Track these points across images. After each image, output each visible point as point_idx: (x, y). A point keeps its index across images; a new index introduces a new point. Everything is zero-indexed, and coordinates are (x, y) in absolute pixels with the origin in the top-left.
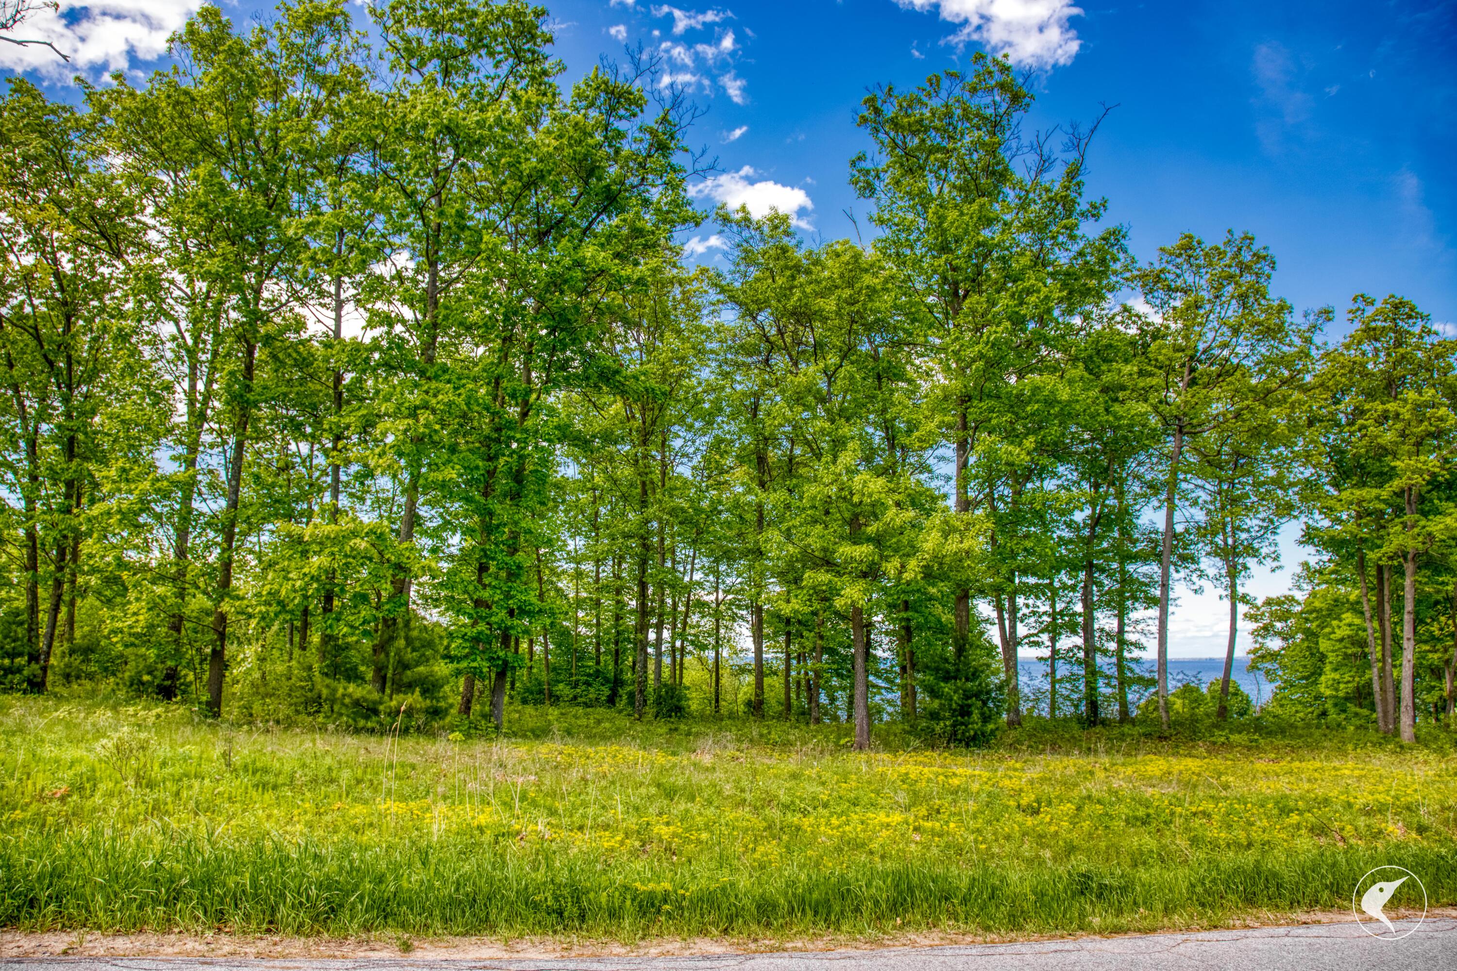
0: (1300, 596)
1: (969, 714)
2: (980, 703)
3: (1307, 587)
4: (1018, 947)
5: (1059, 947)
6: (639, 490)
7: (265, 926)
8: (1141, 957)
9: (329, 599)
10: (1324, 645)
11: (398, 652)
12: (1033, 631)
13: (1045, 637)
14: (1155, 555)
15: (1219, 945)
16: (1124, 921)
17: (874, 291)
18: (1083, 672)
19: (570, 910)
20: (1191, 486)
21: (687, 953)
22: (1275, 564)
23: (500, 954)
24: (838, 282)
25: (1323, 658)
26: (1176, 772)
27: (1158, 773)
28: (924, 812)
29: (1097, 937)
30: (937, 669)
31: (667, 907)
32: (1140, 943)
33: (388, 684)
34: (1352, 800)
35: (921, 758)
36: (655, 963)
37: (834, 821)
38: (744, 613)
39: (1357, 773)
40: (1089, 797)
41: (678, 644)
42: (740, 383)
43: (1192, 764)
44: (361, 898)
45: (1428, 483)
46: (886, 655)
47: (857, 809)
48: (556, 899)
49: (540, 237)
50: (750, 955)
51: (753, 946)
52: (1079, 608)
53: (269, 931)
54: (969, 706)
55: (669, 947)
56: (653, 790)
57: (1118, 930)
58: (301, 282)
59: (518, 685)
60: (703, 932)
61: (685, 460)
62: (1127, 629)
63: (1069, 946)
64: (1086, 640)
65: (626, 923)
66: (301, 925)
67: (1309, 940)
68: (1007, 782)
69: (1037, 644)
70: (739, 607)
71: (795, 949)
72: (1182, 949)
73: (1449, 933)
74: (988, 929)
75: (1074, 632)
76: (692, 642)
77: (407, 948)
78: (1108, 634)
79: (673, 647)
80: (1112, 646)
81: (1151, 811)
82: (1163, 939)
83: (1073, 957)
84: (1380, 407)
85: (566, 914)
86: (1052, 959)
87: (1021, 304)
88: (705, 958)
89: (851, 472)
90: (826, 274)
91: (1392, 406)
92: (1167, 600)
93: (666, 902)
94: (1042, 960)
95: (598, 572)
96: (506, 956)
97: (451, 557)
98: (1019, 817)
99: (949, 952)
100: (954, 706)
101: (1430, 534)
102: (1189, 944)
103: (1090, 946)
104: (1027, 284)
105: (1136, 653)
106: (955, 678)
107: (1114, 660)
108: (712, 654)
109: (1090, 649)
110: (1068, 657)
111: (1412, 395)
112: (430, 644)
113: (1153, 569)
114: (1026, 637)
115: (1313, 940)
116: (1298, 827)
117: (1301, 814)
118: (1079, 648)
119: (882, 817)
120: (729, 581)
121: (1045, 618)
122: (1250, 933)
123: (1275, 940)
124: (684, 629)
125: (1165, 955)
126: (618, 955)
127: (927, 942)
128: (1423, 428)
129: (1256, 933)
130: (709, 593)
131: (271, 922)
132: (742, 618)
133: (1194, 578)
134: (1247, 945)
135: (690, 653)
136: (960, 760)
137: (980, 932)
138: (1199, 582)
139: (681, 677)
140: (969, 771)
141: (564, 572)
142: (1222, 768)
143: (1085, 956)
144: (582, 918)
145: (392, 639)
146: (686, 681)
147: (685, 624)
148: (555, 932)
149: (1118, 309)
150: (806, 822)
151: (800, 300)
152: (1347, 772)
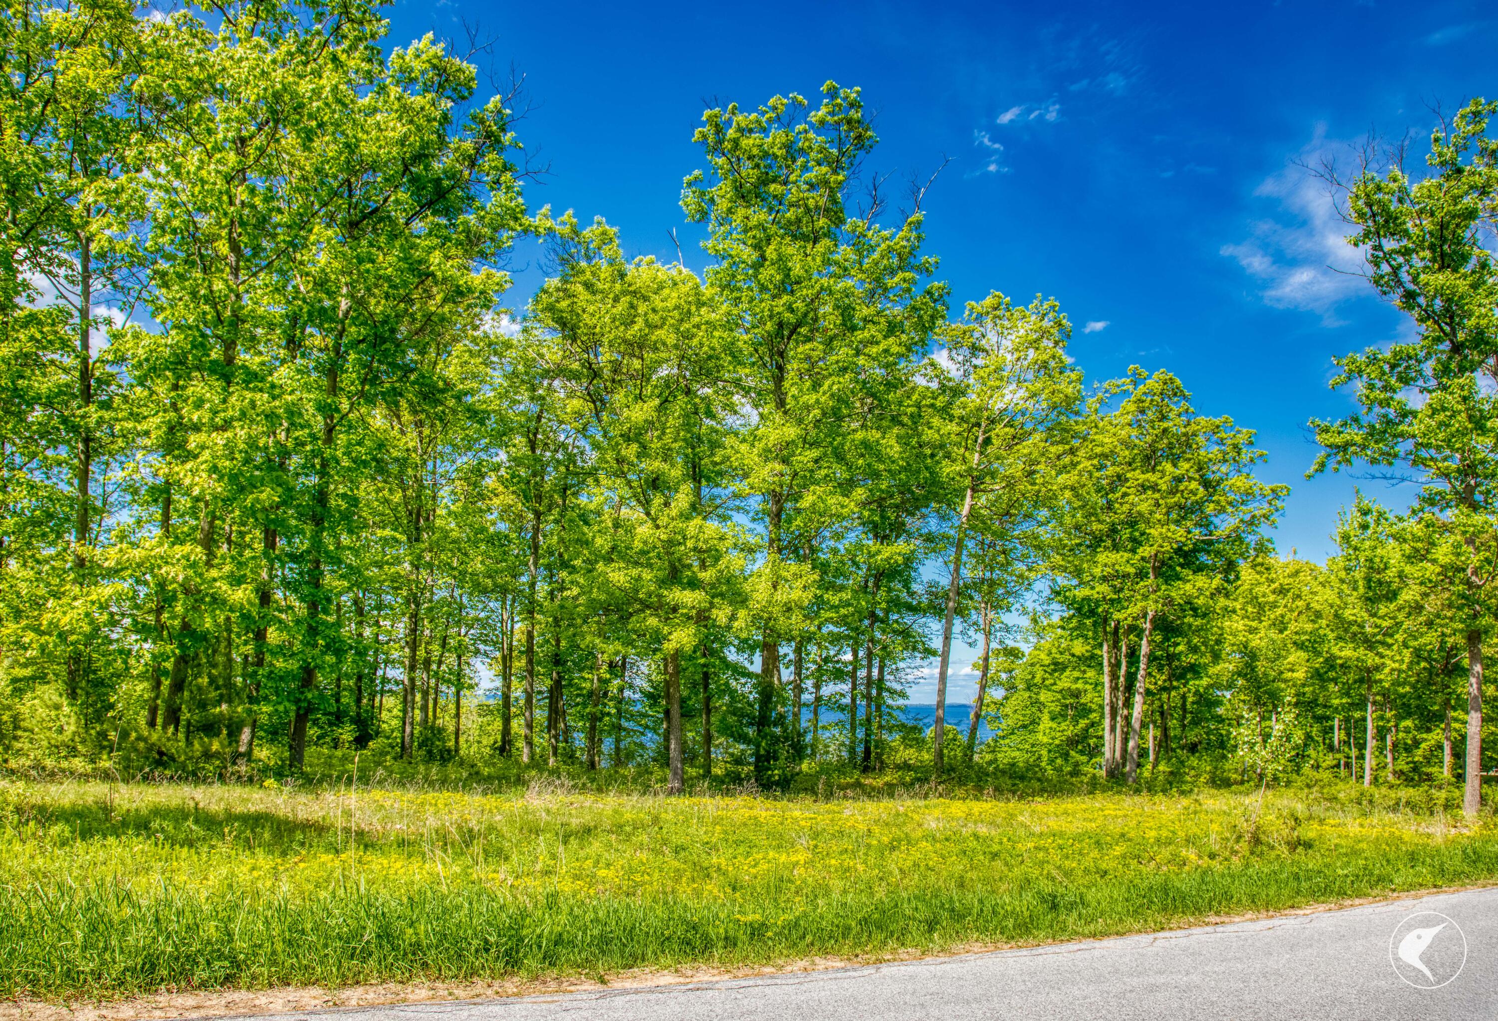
1: (775, 759)
10: (1044, 696)
13: (809, 683)
33: (181, 727)
38: (490, 649)
45: (1174, 551)
49: (350, 228)
54: (776, 752)
62: (887, 677)
79: (428, 685)
84: (1141, 477)
89: (686, 517)
100: (762, 752)
101: (1169, 597)
104: (866, 334)
121: (811, 665)
128: (1175, 499)
132: (486, 654)
133: (971, 632)
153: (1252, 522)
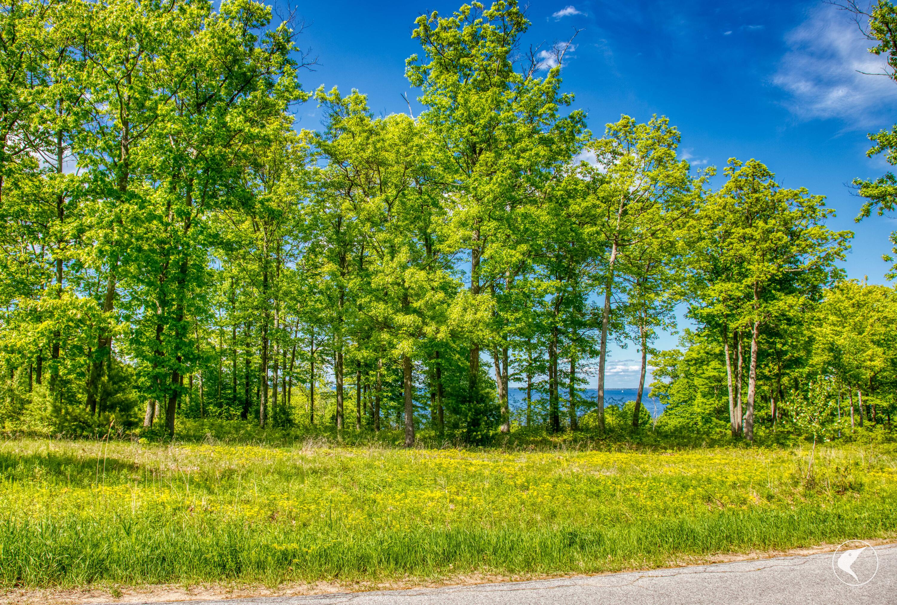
0: (683, 350)
1: (479, 425)
2: (486, 418)
3: (688, 345)
4: (533, 584)
5: (560, 583)
6: (262, 278)
7: (14, 582)
8: (615, 589)
9: (56, 349)
10: (697, 381)
11: (103, 384)
12: (517, 371)
13: (524, 375)
14: (597, 323)
15: (664, 580)
16: (599, 563)
17: (421, 148)
18: (548, 398)
19: (231, 564)
20: (621, 280)
21: (312, 593)
22: (674, 330)
23: (183, 597)
24: (397, 141)
25: (695, 388)
26: (612, 462)
27: (601, 463)
28: (454, 489)
29: (584, 576)
30: (458, 396)
31: (296, 560)
32: (613, 579)
33: (97, 406)
34: (724, 479)
35: (448, 453)
36: (292, 601)
37: (398, 496)
38: (330, 358)
39: (723, 462)
40: (560, 479)
41: (287, 379)
42: (329, 208)
43: (622, 456)
44: (84, 560)
45: (769, 280)
46: (421, 386)
47: (411, 488)
48: (221, 555)
49: (198, 107)
50: (355, 594)
51: (356, 587)
52: (547, 357)
53: (16, 585)
54: (479, 420)
55: (300, 589)
56: (276, 476)
57: (597, 570)
58: (33, 134)
59: (182, 405)
60: (322, 577)
61: (292, 259)
62: (576, 370)
63: (567, 582)
64: (551, 377)
65: (269, 572)
66: (41, 580)
67: (720, 574)
68: (506, 469)
69: (519, 380)
70: (327, 355)
71: (385, 588)
72: (640, 582)
73: (803, 567)
74: (512, 571)
75: (543, 372)
76: (297, 378)
77: (118, 595)
78: (565, 374)
79: (284, 380)
80: (567, 381)
81: (601, 488)
82: (627, 576)
83: (571, 590)
84: (742, 231)
85: (227, 566)
86: (558, 592)
87: (519, 157)
88: (326, 596)
89: (404, 267)
90: (390, 136)
91: (748, 231)
92: (605, 352)
93: (294, 556)
94: (551, 593)
95: (234, 332)
96: (188, 598)
97: (139, 322)
98: (518, 492)
99: (489, 589)
100: (469, 420)
101: (768, 312)
102: (644, 579)
103: (580, 582)
104: (523, 145)
105: (583, 386)
106: (469, 402)
107: (568, 390)
108: (309, 385)
109: (554, 384)
110: (540, 389)
111: (761, 224)
112: (125, 379)
113: (596, 333)
114: (512, 375)
115: (723, 574)
116: (694, 497)
117: (695, 488)
118: (546, 382)
119: (428, 493)
120: (319, 338)
121: (525, 363)
122: (681, 570)
123: (698, 575)
124: (291, 369)
125: (630, 587)
126: (265, 596)
127: (473, 581)
128: (767, 244)
129: (685, 570)
130: (307, 346)
131: (19, 579)
132: (328, 361)
133: (622, 338)
134: (681, 579)
135: (295, 385)
136: (473, 455)
137: (507, 573)
138: (625, 341)
139: (289, 400)
140: (480, 462)
141: (213, 332)
142: (640, 460)
143: (579, 589)
144: (239, 570)
145: (100, 376)
146: (293, 402)
147: (292, 365)
148: (221, 579)
149: (579, 164)
150: (379, 497)
151: (372, 152)
152: (718, 461)
153: (828, 258)
